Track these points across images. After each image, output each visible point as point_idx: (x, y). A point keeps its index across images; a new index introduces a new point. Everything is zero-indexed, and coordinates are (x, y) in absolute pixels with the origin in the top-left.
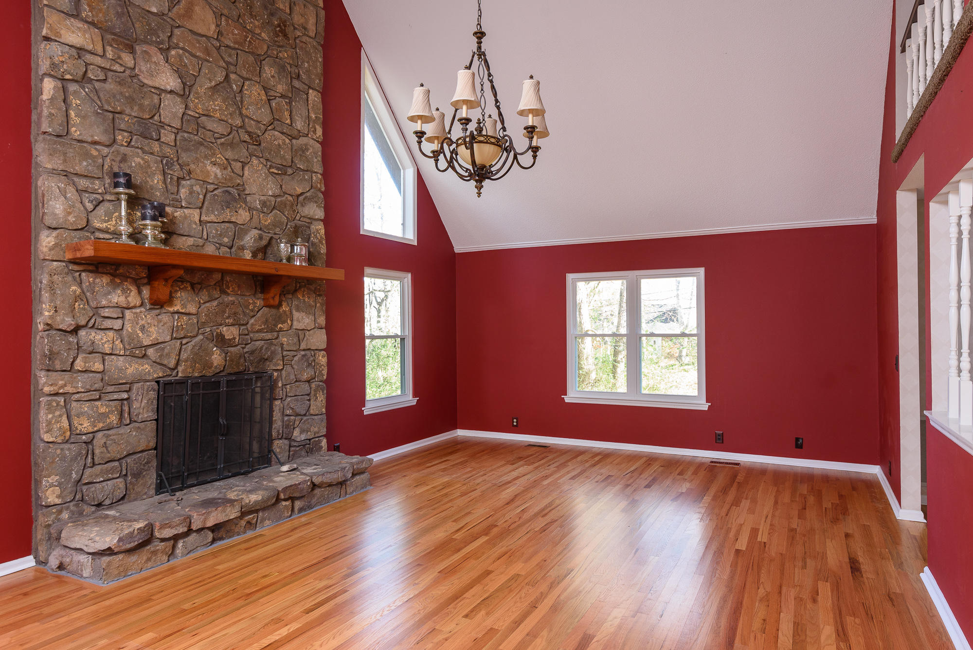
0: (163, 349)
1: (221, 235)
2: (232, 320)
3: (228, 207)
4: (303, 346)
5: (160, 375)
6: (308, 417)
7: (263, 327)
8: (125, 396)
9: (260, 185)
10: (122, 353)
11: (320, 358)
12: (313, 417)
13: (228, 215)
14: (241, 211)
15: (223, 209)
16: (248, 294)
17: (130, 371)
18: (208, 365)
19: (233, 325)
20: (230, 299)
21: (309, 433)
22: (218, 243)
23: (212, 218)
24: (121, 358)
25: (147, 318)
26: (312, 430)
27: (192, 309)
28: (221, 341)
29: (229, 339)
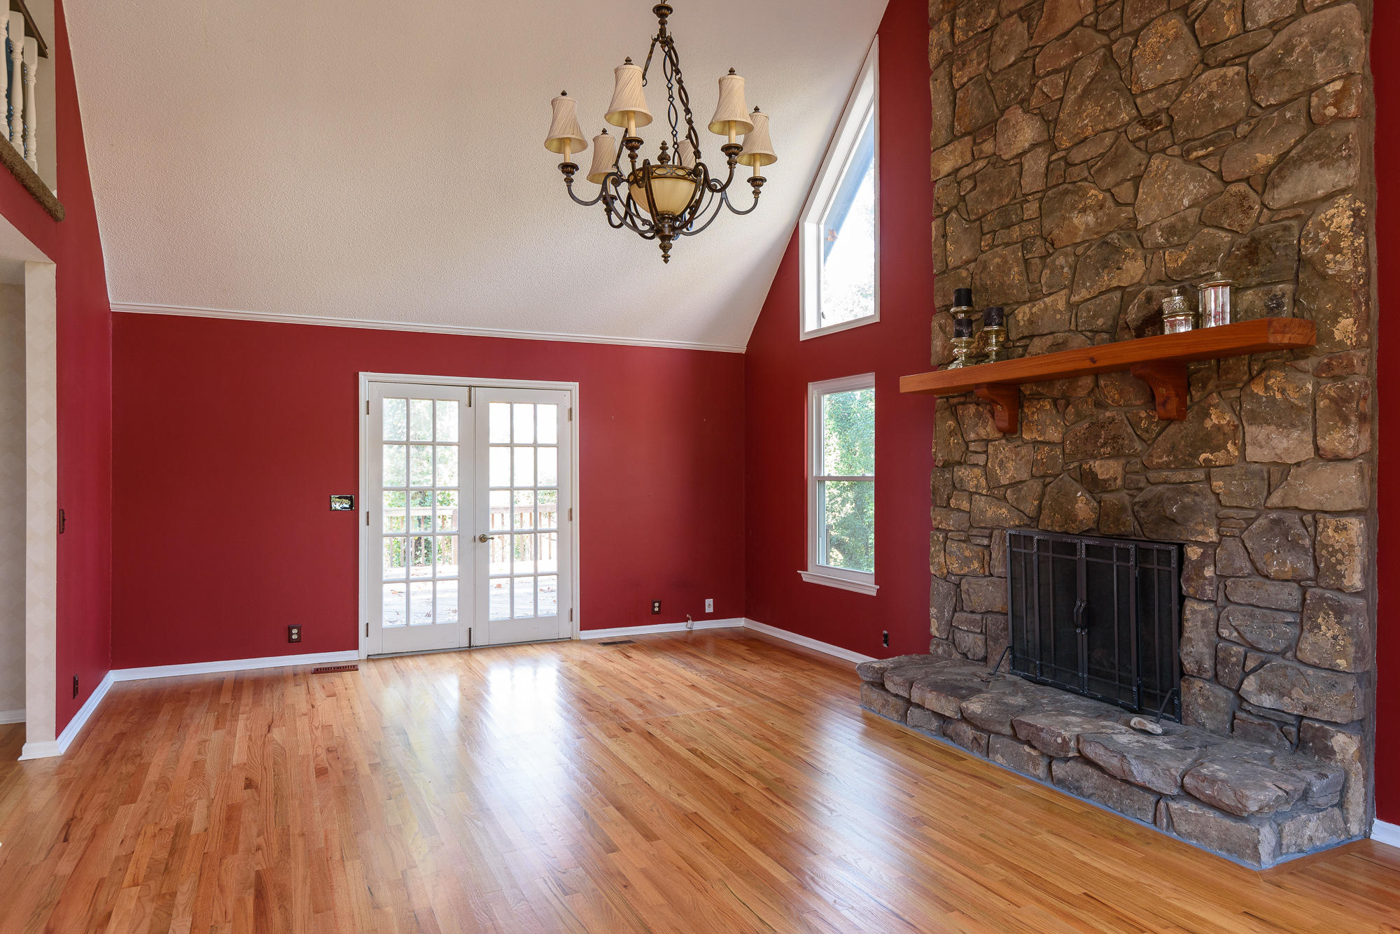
0: (1020, 490)
1: (1094, 317)
2: (1109, 449)
3: (1104, 268)
4: (1275, 500)
5: (1017, 522)
6: (1287, 663)
7: (1165, 459)
8: (986, 542)
9: (1165, 199)
10: (984, 492)
11: (1330, 532)
12: (1303, 668)
13: (1107, 280)
14: (1128, 265)
15: (1098, 274)
16: (1138, 403)
17: (989, 514)
18: (1070, 517)
19: (1111, 457)
20: (1108, 414)
21: (1286, 700)
22: (1090, 331)
23: (1084, 294)
24: (983, 498)
25: (1004, 450)
26: (1295, 696)
27: (1054, 434)
28: (1092, 483)
29: (1104, 480)
